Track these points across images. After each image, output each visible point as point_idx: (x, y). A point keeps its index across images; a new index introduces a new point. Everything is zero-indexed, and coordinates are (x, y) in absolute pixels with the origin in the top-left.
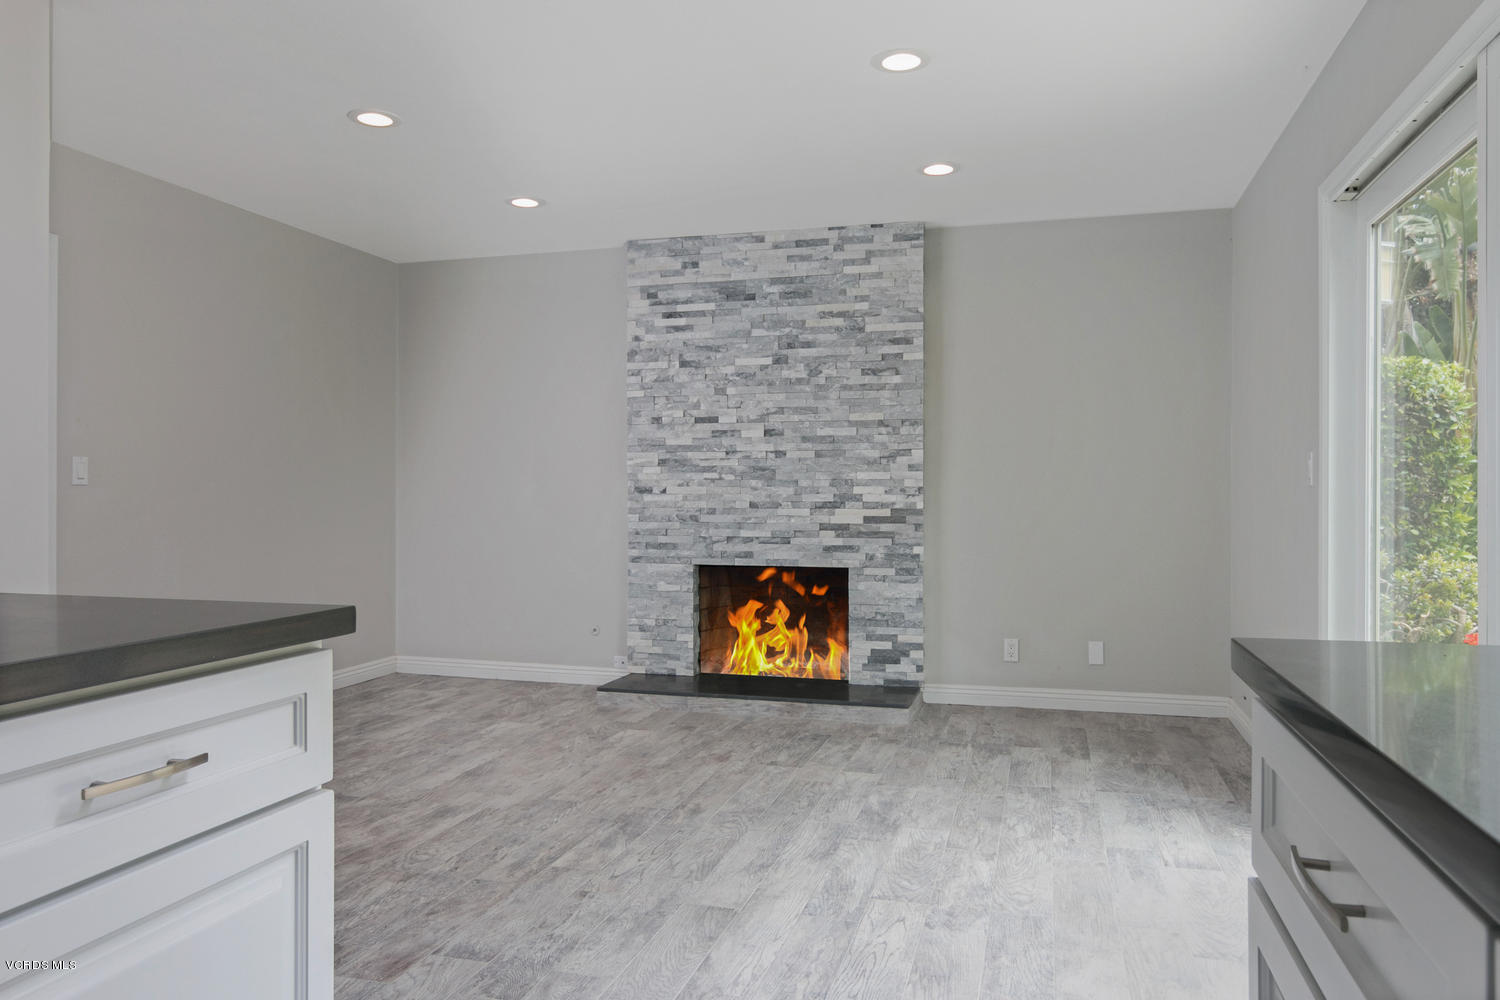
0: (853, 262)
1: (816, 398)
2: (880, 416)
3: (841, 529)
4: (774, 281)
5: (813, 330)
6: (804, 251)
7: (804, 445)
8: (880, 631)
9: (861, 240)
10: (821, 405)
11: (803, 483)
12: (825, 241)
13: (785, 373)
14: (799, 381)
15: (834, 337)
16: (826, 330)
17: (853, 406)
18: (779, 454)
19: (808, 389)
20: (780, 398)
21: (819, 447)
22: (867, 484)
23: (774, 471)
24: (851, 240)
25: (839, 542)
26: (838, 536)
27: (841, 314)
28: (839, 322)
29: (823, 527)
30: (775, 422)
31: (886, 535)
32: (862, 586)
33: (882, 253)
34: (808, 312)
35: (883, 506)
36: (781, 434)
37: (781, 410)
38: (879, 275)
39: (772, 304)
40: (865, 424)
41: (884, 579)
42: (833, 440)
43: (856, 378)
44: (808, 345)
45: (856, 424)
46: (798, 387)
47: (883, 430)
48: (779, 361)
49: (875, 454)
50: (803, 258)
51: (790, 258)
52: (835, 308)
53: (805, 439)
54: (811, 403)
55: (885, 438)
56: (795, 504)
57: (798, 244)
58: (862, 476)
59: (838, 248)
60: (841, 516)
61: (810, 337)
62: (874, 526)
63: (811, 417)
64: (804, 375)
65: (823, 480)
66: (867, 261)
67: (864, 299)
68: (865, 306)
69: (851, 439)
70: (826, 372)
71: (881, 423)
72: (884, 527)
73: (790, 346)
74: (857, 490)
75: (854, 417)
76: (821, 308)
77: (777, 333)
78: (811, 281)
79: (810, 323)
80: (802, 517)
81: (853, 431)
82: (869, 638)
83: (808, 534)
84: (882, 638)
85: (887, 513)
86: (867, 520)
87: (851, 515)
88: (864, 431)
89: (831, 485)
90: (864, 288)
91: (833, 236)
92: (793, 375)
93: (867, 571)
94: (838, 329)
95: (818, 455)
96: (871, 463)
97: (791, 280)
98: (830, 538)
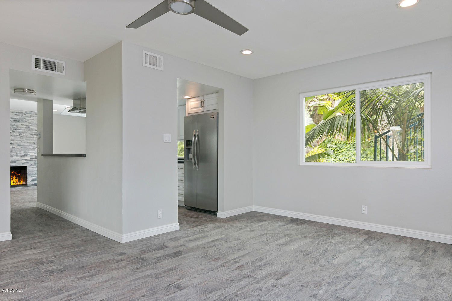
0: (28, 117)
1: (21, 138)
2: (33, 142)
3: (26, 160)
4: (12, 118)
5: (20, 127)
6: (18, 114)
7: (19, 146)
8: (33, 176)
9: (29, 114)
10: (22, 140)
11: (18, 152)
12: (22, 113)
13: (14, 134)
14: (17, 135)
15: (24, 129)
16: (22, 127)
17: (28, 140)
18: (13, 147)
19: (19, 137)
20: (13, 138)
21: (22, 146)
22: (31, 152)
23: (12, 150)
24: (27, 113)
25: (25, 162)
26: (25, 161)
27: (25, 125)
28: (26, 126)
29: (22, 160)
30: (12, 142)
31: (35, 161)
32: (30, 169)
33: (33, 116)
34: (19, 124)
35: (34, 156)
36: (14, 144)
37: (13, 140)
38: (33, 120)
39: (11, 122)
40: (30, 143)
41: (34, 167)
42: (24, 145)
43: (29, 136)
44: (19, 129)
45: (29, 143)
46: (17, 136)
47: (34, 144)
48: (13, 132)
49: (32, 148)
50: (18, 115)
51: (15, 115)
52: (25, 124)
53: (18, 145)
54: (20, 139)
55: (34, 145)
56: (16, 156)
57: (17, 112)
58: (30, 151)
59: (25, 114)
60: (26, 158)
61: (20, 128)
62: (32, 159)
63: (20, 142)
64: (18, 134)
65: (22, 152)
66: (30, 117)
67: (30, 123)
68: (30, 124)
69: (28, 145)
70: (23, 134)
71: (33, 143)
72: (34, 159)
73: (15, 129)
74: (29, 154)
75: (28, 142)
76: (21, 124)
77: (13, 127)
78: (20, 119)
79: (19, 126)
80: (18, 158)
81: (28, 144)
82: (31, 177)
83: (19, 161)
84: (33, 177)
85: (35, 157)
86: (31, 158)
87: (28, 158)
88: (31, 144)
89: (24, 153)
90: (30, 121)
91: (24, 112)
92: (16, 134)
93: (31, 166)
94: (25, 128)
95: (21, 148)
96: (32, 149)
97: (15, 118)
98: (24, 161)
